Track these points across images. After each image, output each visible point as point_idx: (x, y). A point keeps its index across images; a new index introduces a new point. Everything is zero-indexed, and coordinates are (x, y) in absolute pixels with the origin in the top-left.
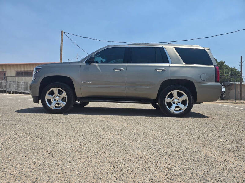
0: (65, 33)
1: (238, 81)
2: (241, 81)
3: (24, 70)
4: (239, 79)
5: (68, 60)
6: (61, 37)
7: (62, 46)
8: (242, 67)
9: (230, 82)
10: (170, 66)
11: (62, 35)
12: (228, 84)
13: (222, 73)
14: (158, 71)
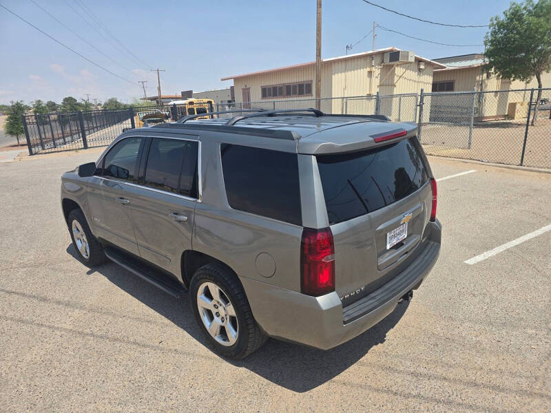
3: (272, 84)
5: (347, 47)
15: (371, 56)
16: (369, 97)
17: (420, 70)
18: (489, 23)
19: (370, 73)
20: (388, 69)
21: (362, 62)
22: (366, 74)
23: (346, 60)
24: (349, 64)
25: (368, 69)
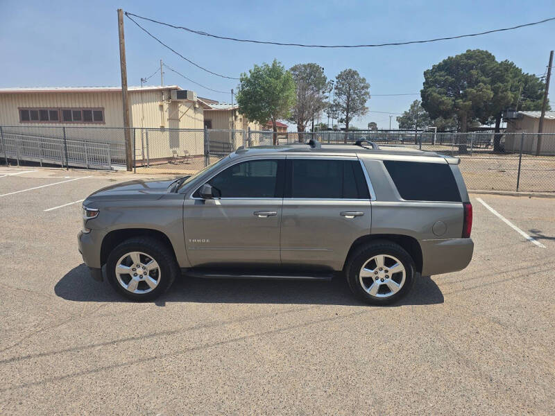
0: (126, 13)
1: (536, 109)
2: (544, 107)
3: (38, 106)
4: (540, 102)
5: (142, 80)
6: (119, 27)
7: (124, 49)
8: (551, 76)
9: (520, 112)
10: (371, 207)
11: (120, 22)
12: (514, 117)
13: (504, 91)
14: (347, 217)
15: (161, 91)
16: (162, 129)
17: (195, 108)
18: (239, 77)
19: (161, 107)
20: (174, 105)
21: (153, 95)
22: (158, 108)
23: (142, 92)
24: (145, 96)
25: (159, 103)
